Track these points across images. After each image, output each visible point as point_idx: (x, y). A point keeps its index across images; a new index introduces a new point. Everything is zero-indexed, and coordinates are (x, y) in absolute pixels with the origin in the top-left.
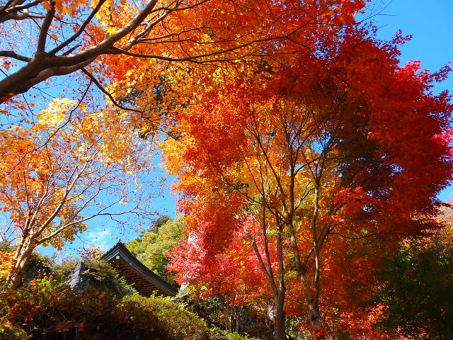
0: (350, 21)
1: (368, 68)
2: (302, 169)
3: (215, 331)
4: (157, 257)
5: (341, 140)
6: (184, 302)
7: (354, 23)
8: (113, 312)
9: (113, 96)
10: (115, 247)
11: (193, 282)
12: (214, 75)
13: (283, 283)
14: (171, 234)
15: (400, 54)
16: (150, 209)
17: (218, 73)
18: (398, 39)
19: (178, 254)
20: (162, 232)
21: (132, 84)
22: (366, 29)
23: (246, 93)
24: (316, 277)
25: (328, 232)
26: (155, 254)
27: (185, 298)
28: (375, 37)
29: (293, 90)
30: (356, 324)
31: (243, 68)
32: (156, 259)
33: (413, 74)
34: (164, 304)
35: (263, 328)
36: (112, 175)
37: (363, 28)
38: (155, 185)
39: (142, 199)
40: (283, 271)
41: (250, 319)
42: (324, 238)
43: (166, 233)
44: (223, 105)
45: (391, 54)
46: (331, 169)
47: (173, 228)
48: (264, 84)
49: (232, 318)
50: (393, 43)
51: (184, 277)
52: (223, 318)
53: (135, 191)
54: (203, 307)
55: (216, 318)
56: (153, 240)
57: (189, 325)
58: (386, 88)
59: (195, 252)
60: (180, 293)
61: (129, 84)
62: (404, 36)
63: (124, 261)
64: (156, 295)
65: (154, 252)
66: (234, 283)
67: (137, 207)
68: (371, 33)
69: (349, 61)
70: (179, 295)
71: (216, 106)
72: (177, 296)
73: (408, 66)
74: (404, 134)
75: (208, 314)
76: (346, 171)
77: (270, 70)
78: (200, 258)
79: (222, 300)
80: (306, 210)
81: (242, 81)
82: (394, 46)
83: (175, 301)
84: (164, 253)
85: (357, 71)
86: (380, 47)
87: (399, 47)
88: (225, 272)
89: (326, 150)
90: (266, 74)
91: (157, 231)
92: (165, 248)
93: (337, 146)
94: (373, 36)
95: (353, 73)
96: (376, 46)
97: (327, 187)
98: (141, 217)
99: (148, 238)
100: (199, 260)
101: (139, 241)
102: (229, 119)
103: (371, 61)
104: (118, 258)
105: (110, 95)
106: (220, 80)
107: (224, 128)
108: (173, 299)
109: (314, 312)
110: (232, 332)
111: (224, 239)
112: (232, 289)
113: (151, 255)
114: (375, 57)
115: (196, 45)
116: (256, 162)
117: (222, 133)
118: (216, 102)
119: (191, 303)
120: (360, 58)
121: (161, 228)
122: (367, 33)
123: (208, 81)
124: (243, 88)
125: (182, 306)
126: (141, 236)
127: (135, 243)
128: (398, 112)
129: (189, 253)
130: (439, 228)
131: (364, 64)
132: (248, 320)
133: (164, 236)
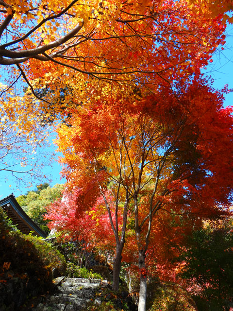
0: (198, 73)
1: (204, 103)
2: (148, 164)
3: (70, 265)
4: (36, 211)
5: (177, 149)
6: (51, 242)
7: (200, 74)
8: (4, 237)
9: (33, 87)
10: (8, 198)
11: (60, 229)
12: (103, 89)
13: (124, 236)
14: (48, 196)
15: (224, 100)
16: (41, 173)
17: (106, 89)
18: (225, 90)
19: (54, 209)
20: (43, 193)
21: (48, 83)
22: (207, 79)
23: (122, 106)
24: (147, 235)
25: (159, 208)
26: (34, 209)
27: (53, 240)
28: (211, 86)
29: (153, 110)
30: (166, 273)
31: (123, 89)
32: (35, 212)
33: (230, 114)
34: (38, 241)
35: (103, 268)
36: (18, 145)
37: (205, 79)
38: (47, 157)
39: (37, 165)
40: (125, 229)
41: (95, 262)
42: (156, 212)
43: (45, 195)
44: (105, 111)
45: (219, 98)
46: (167, 167)
47: (51, 193)
48: (135, 103)
49: (83, 259)
50: (222, 91)
51: (55, 225)
52: (76, 258)
53: (33, 158)
54: (64, 248)
55: (72, 258)
56: (35, 198)
57: (54, 257)
58: (213, 119)
59: (66, 209)
60: (49, 236)
61: (46, 82)
62: (229, 88)
63: (13, 208)
64: (33, 235)
65: (34, 207)
66: (88, 234)
67: (32, 169)
68: (209, 82)
69: (192, 97)
70: (49, 237)
71: (100, 111)
72: (47, 238)
73: (227, 108)
74: (219, 149)
75: (67, 254)
76: (177, 170)
77: (140, 95)
78: (68, 213)
79: (78, 245)
80: (147, 191)
81: (120, 98)
82: (222, 94)
83: (45, 241)
84: (41, 209)
85: (197, 104)
86: (213, 93)
87: (225, 95)
88: (84, 225)
89: (167, 153)
90: (137, 96)
91: (39, 193)
92: (43, 205)
93: (173, 153)
94: (210, 85)
95: (194, 105)
96: (211, 91)
97: (163, 178)
98: (33, 178)
99: (32, 197)
100: (67, 215)
101: (25, 197)
102: (107, 122)
103: (207, 99)
104: (8, 205)
105: (31, 87)
106: (107, 94)
107: (103, 126)
108: (44, 239)
109: (142, 258)
110: (82, 267)
111: (90, 201)
112: (87, 239)
113: (31, 208)
114: (209, 97)
115: (95, 68)
116: (119, 154)
117: (101, 129)
118: (101, 108)
119: (56, 244)
120: (200, 97)
121: (43, 191)
122: (207, 82)
123: (98, 93)
124: (121, 102)
125: (50, 245)
126: (27, 194)
127: (21, 198)
128: (217, 135)
129: (61, 209)
130: (230, 215)
131: (202, 101)
132: (93, 262)
133: (44, 197)
